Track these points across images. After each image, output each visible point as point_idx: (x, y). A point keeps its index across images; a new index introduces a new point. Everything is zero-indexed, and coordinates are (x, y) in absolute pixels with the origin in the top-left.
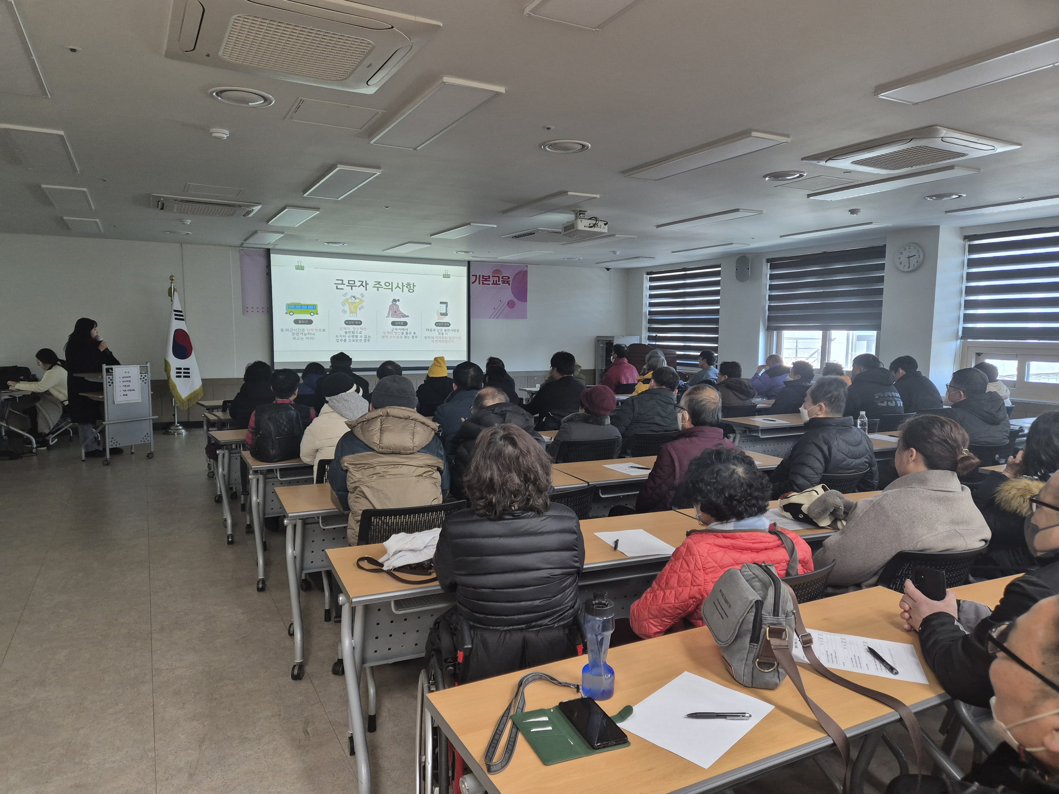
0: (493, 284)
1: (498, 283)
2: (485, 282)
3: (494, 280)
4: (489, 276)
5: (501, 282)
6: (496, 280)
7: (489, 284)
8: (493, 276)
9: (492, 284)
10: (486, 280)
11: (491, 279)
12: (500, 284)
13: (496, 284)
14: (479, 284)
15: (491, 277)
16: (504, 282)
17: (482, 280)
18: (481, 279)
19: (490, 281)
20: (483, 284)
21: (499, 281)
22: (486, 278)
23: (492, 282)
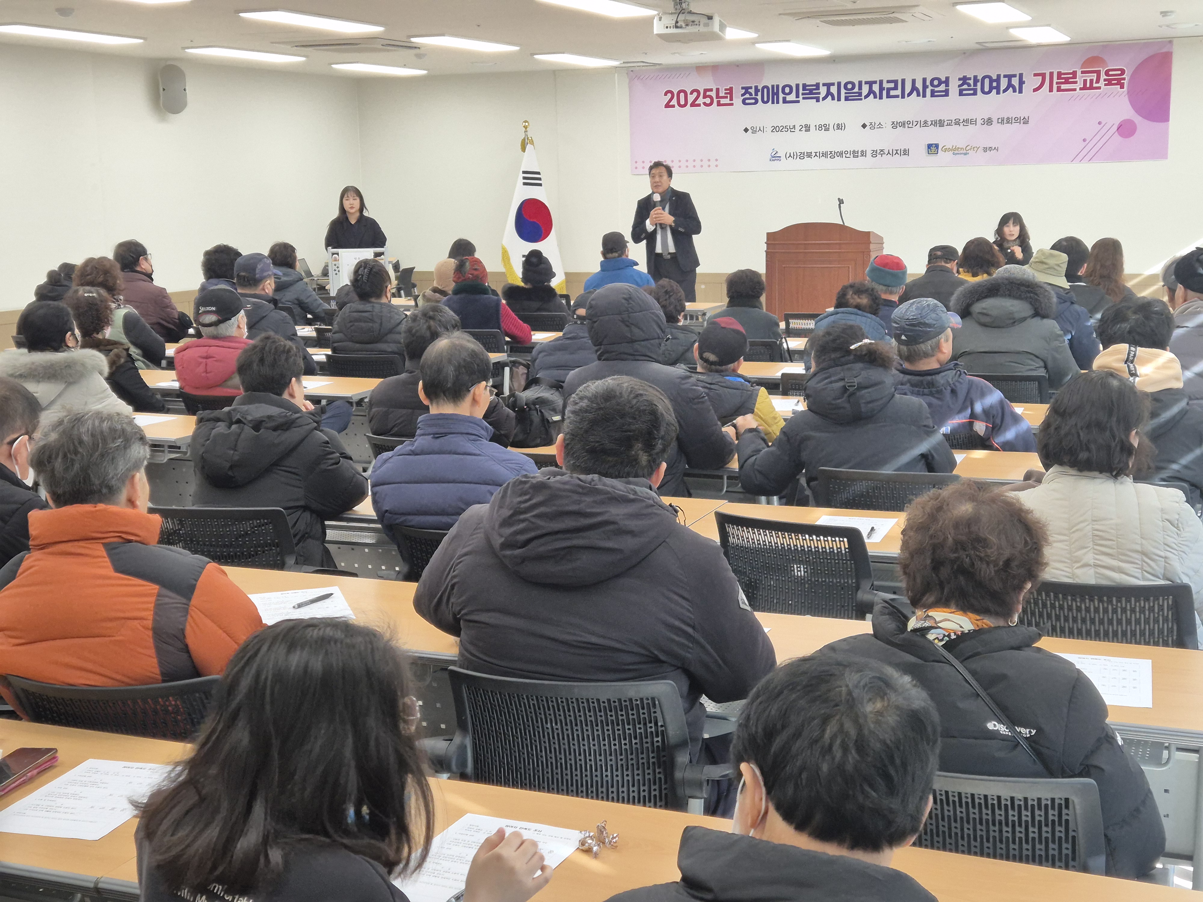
0: (1084, 88)
1: (1095, 85)
2: (1063, 87)
3: (1085, 81)
4: (1074, 74)
5: (1102, 83)
6: (1091, 81)
7: (1075, 90)
8: (1083, 72)
9: (1081, 89)
10: (1067, 82)
11: (1080, 78)
12: (1099, 88)
13: (1091, 88)
14: (1051, 90)
15: (1079, 74)
16: (1109, 83)
17: (1057, 83)
18: (1055, 80)
19: (1076, 83)
20: (1059, 90)
21: (1098, 81)
22: (1067, 79)
23: (1080, 84)
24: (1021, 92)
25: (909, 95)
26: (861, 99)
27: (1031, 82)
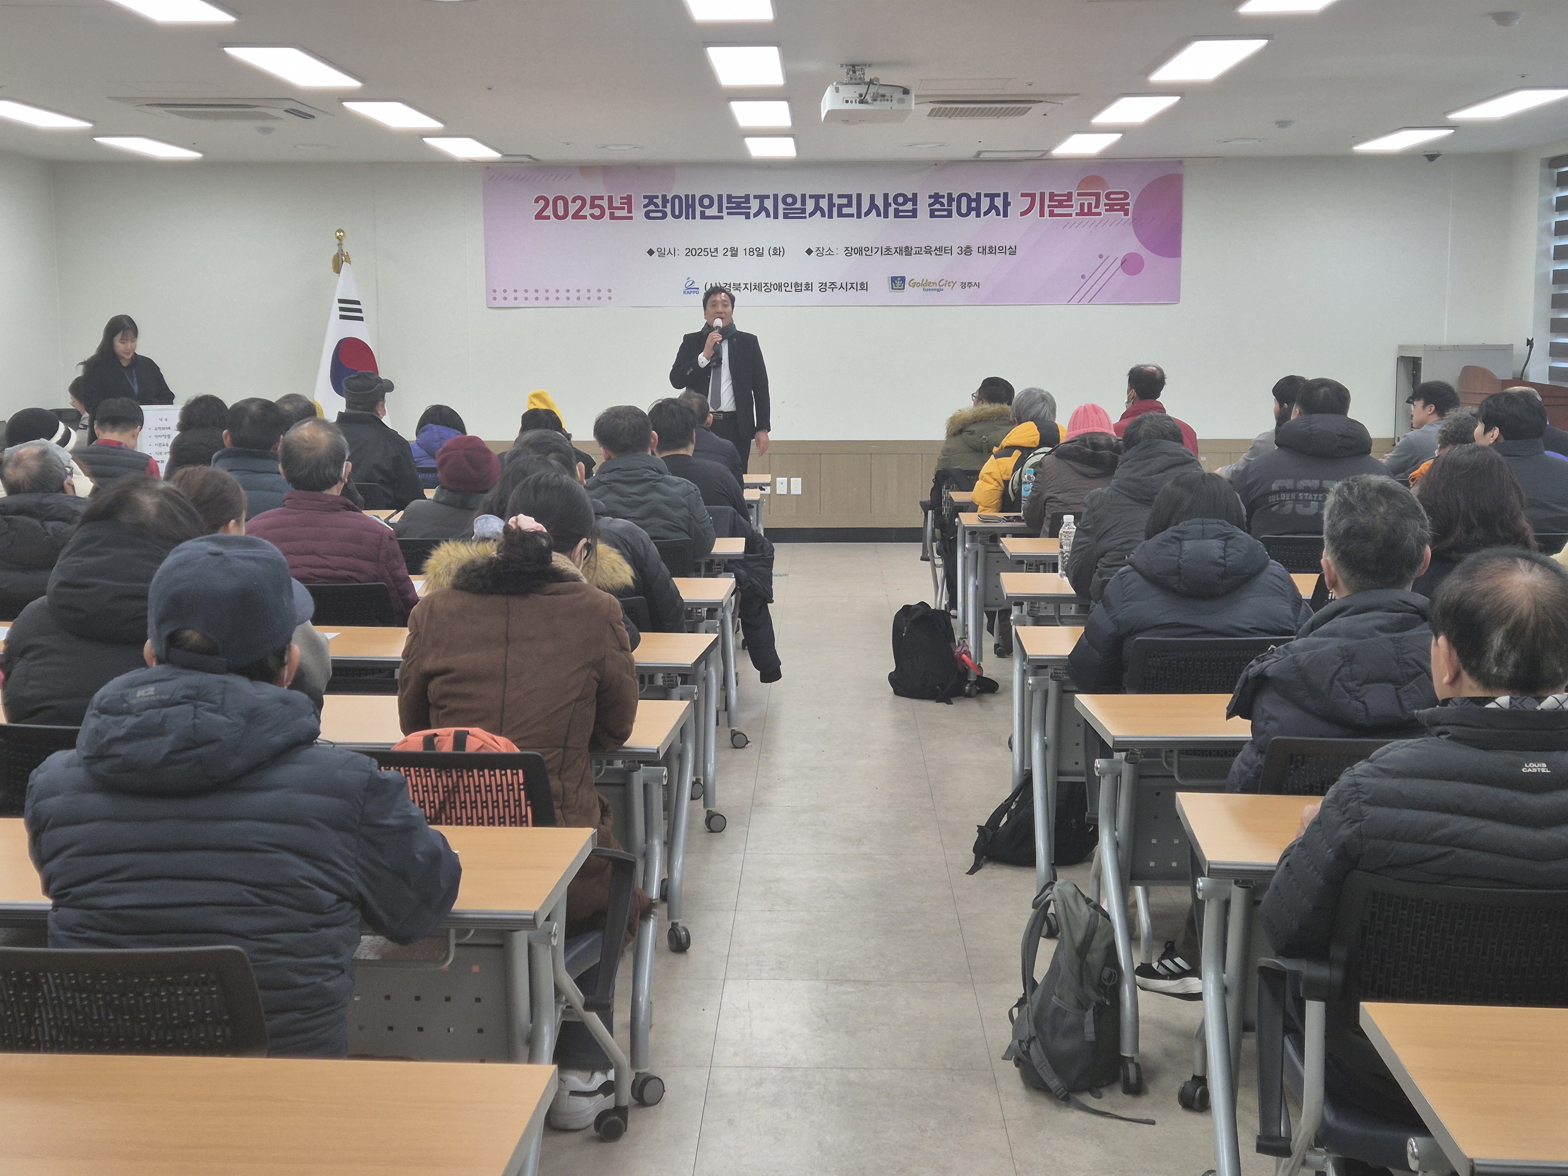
0: (1081, 213)
1: (1094, 210)
2: (1057, 211)
3: (1082, 205)
4: (1069, 196)
5: (1102, 209)
6: (1090, 205)
7: (1070, 215)
8: (1079, 194)
9: (1077, 214)
10: (1061, 205)
11: (1076, 201)
12: (1100, 214)
13: (1090, 213)
14: (1042, 214)
15: (1075, 196)
16: (1111, 208)
17: (1049, 206)
18: (1047, 203)
19: (1072, 206)
20: (1052, 214)
21: (1097, 206)
22: (1061, 201)
23: (1076, 209)
24: (1005, 215)
25: (867, 214)
26: (805, 218)
27: (1018, 204)
